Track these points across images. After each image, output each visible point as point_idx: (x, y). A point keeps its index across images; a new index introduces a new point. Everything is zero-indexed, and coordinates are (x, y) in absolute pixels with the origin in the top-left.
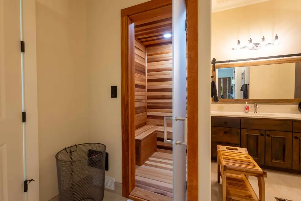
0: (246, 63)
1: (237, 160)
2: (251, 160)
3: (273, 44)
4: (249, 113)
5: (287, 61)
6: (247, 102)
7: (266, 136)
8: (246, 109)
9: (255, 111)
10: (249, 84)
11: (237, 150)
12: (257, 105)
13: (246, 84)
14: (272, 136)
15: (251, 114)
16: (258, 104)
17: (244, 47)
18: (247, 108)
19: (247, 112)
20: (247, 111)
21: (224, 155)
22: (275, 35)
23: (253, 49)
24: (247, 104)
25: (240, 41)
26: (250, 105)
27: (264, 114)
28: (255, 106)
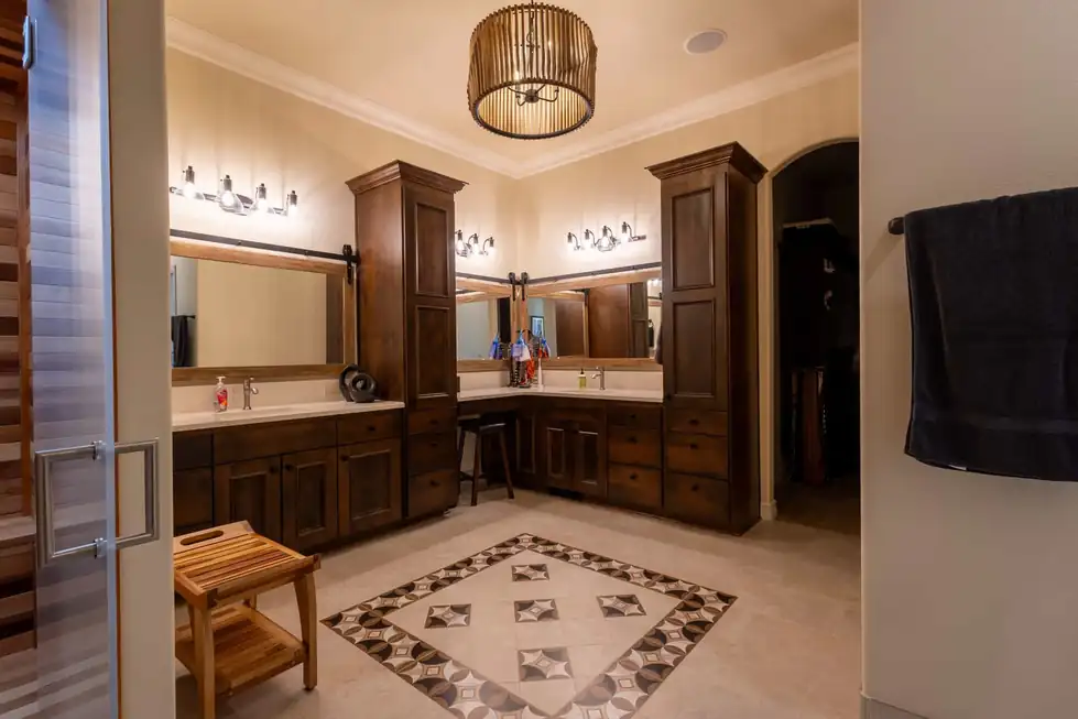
0: (215, 249)
1: (231, 563)
2: (269, 545)
3: (286, 214)
4: (228, 411)
5: (317, 267)
6: (220, 378)
7: (284, 471)
8: (220, 402)
9: (247, 404)
10: (193, 317)
11: (219, 534)
12: (252, 384)
13: (185, 317)
14: (298, 467)
15: (235, 415)
16: (252, 382)
17: (208, 197)
18: (222, 398)
19: (222, 410)
20: (222, 406)
21: (184, 567)
22: (290, 193)
23: (234, 209)
24: (220, 383)
25: (194, 169)
26: (229, 387)
27: (272, 411)
28: (245, 389)
